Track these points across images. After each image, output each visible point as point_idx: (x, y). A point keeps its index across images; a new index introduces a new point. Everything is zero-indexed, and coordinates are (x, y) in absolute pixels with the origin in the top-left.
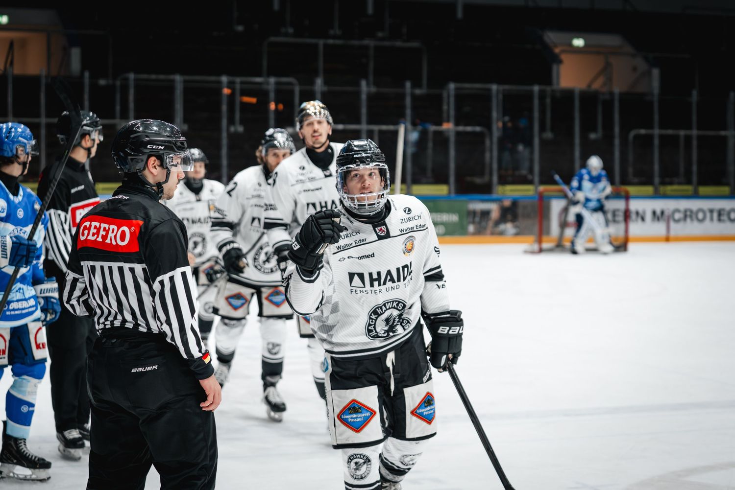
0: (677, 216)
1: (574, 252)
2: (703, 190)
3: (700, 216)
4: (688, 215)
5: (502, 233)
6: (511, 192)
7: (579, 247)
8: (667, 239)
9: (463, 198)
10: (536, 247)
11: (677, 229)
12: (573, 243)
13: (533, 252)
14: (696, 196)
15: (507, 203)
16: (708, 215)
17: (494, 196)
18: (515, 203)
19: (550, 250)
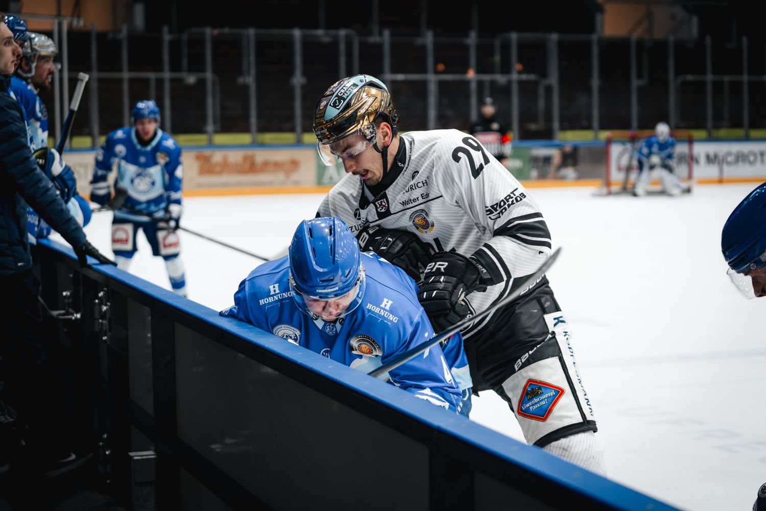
0: (730, 159)
1: (635, 195)
2: (754, 133)
3: (752, 158)
4: (741, 158)
5: (563, 178)
6: (572, 138)
7: (640, 190)
8: (721, 181)
9: (526, 144)
10: (604, 190)
11: (729, 171)
12: (634, 186)
13: (601, 195)
14: (747, 139)
15: (568, 149)
16: (759, 158)
17: (556, 142)
18: (575, 149)
19: (617, 194)
